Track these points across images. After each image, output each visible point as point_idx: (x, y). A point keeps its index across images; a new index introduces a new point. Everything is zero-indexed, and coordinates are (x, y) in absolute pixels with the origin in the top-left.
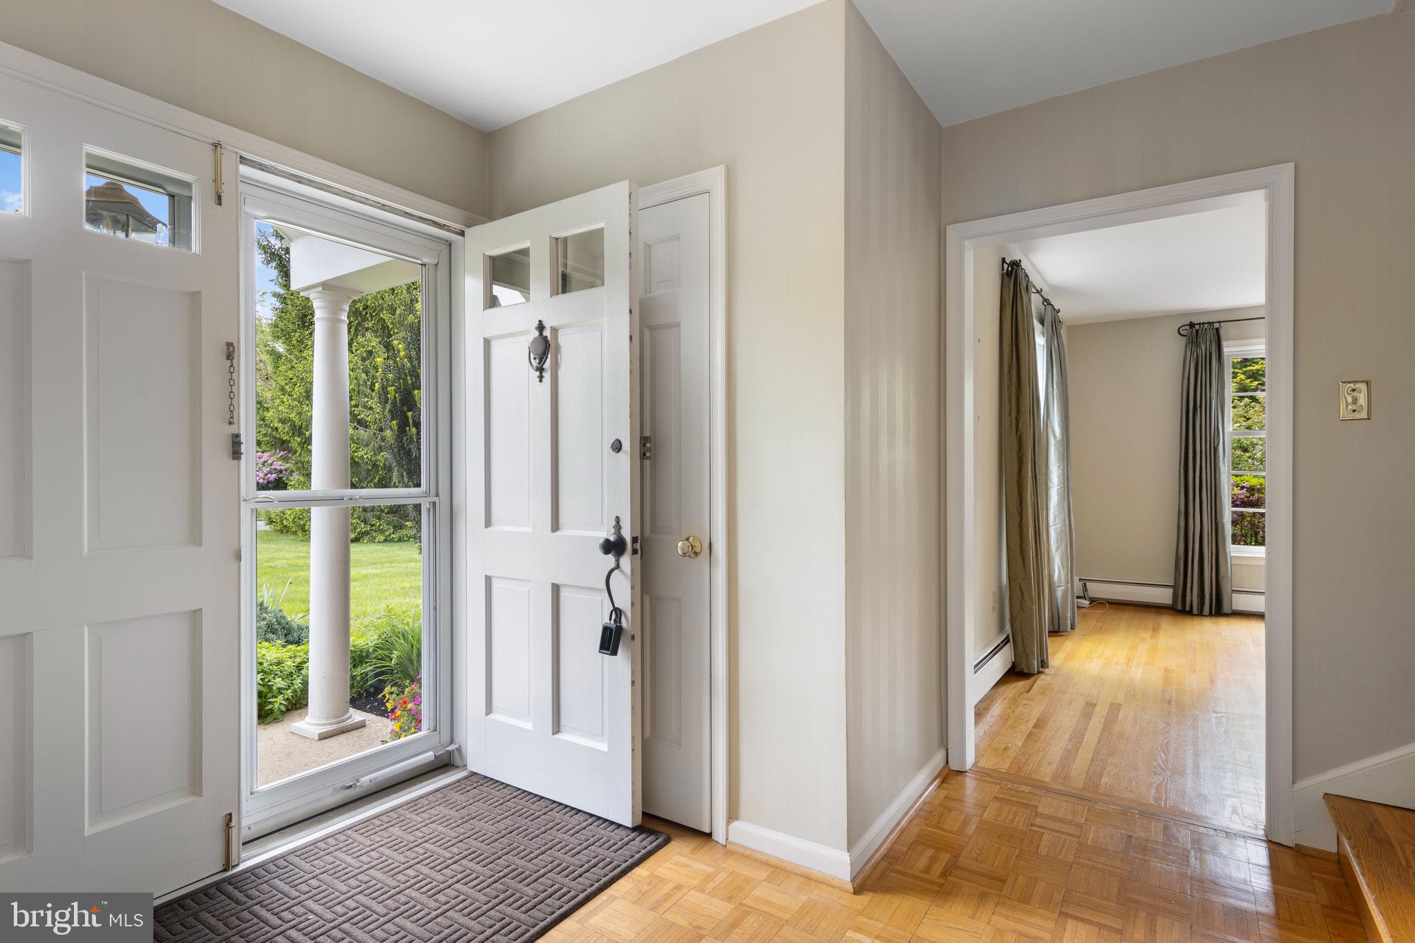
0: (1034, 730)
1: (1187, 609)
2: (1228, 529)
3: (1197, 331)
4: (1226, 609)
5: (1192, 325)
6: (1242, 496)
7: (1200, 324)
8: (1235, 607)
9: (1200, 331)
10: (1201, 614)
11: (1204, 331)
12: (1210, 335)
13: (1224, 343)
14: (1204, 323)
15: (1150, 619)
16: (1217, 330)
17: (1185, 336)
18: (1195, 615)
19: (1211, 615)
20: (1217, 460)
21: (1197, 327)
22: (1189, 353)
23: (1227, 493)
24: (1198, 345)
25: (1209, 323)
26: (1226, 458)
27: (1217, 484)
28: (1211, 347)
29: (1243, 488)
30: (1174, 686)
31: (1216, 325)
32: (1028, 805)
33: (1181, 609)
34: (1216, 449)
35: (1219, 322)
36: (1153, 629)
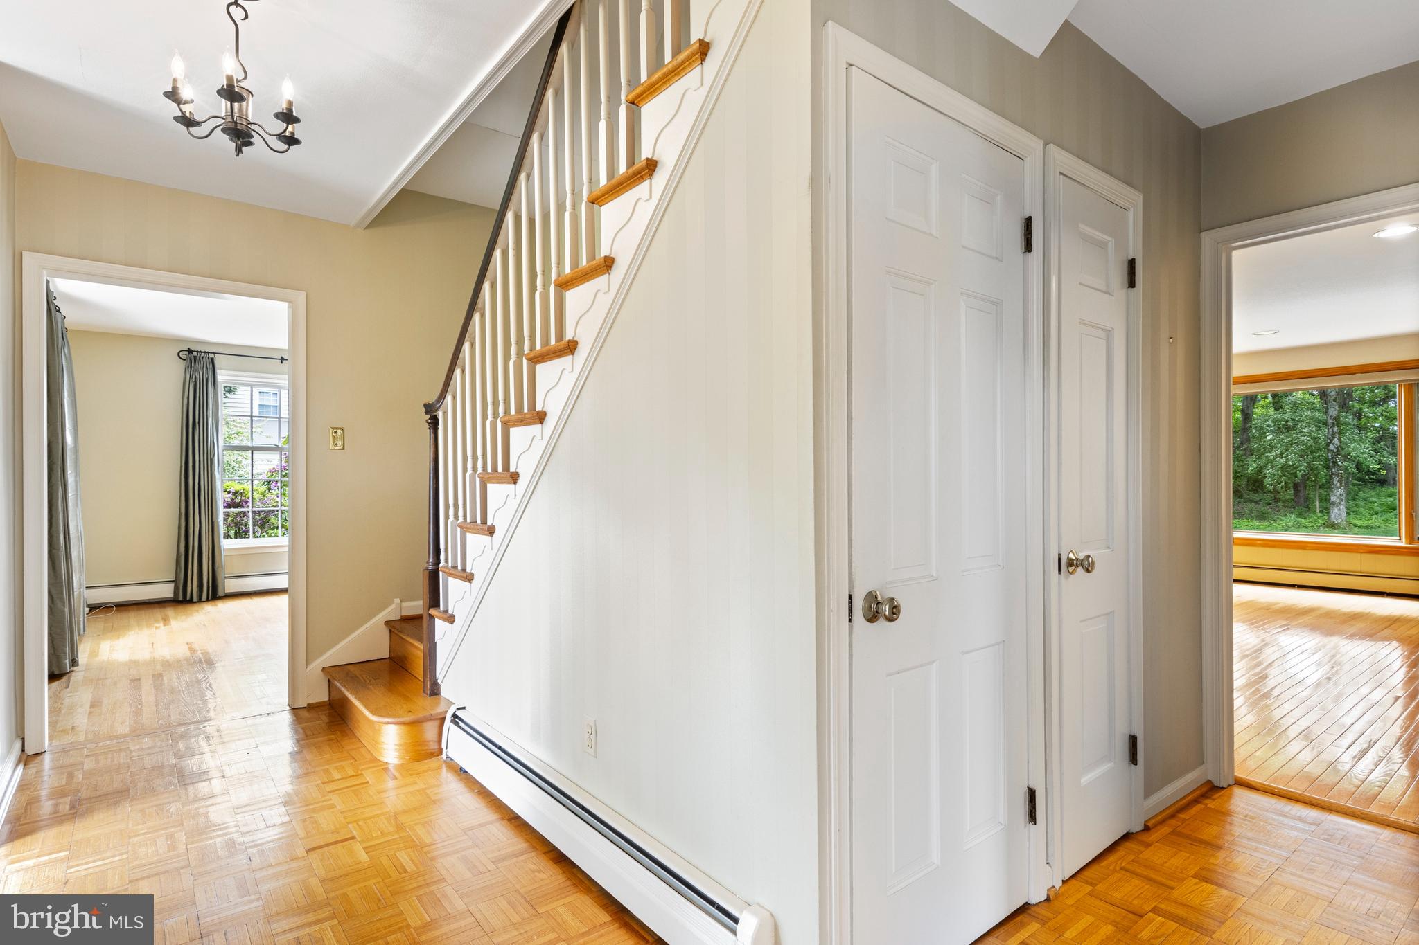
0: (92, 710)
1: (188, 598)
2: (222, 528)
3: (195, 357)
4: (220, 593)
5: (190, 351)
6: (229, 499)
7: (197, 352)
8: (227, 591)
9: (198, 358)
10: (200, 601)
11: (201, 358)
12: (206, 363)
13: (218, 372)
14: (201, 352)
15: (158, 613)
16: (212, 359)
17: (185, 360)
18: (195, 602)
19: (208, 600)
20: (213, 470)
21: (195, 354)
22: (188, 375)
23: (221, 498)
24: (196, 370)
25: (205, 352)
26: (220, 468)
27: (213, 488)
28: (207, 373)
29: (229, 492)
30: (199, 652)
31: (211, 356)
32: (120, 750)
33: (182, 599)
34: (212, 460)
35: (214, 353)
36: (163, 619)
